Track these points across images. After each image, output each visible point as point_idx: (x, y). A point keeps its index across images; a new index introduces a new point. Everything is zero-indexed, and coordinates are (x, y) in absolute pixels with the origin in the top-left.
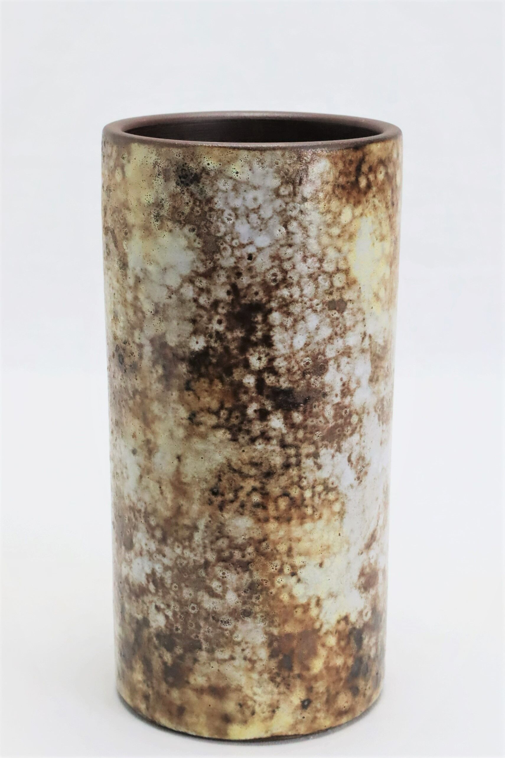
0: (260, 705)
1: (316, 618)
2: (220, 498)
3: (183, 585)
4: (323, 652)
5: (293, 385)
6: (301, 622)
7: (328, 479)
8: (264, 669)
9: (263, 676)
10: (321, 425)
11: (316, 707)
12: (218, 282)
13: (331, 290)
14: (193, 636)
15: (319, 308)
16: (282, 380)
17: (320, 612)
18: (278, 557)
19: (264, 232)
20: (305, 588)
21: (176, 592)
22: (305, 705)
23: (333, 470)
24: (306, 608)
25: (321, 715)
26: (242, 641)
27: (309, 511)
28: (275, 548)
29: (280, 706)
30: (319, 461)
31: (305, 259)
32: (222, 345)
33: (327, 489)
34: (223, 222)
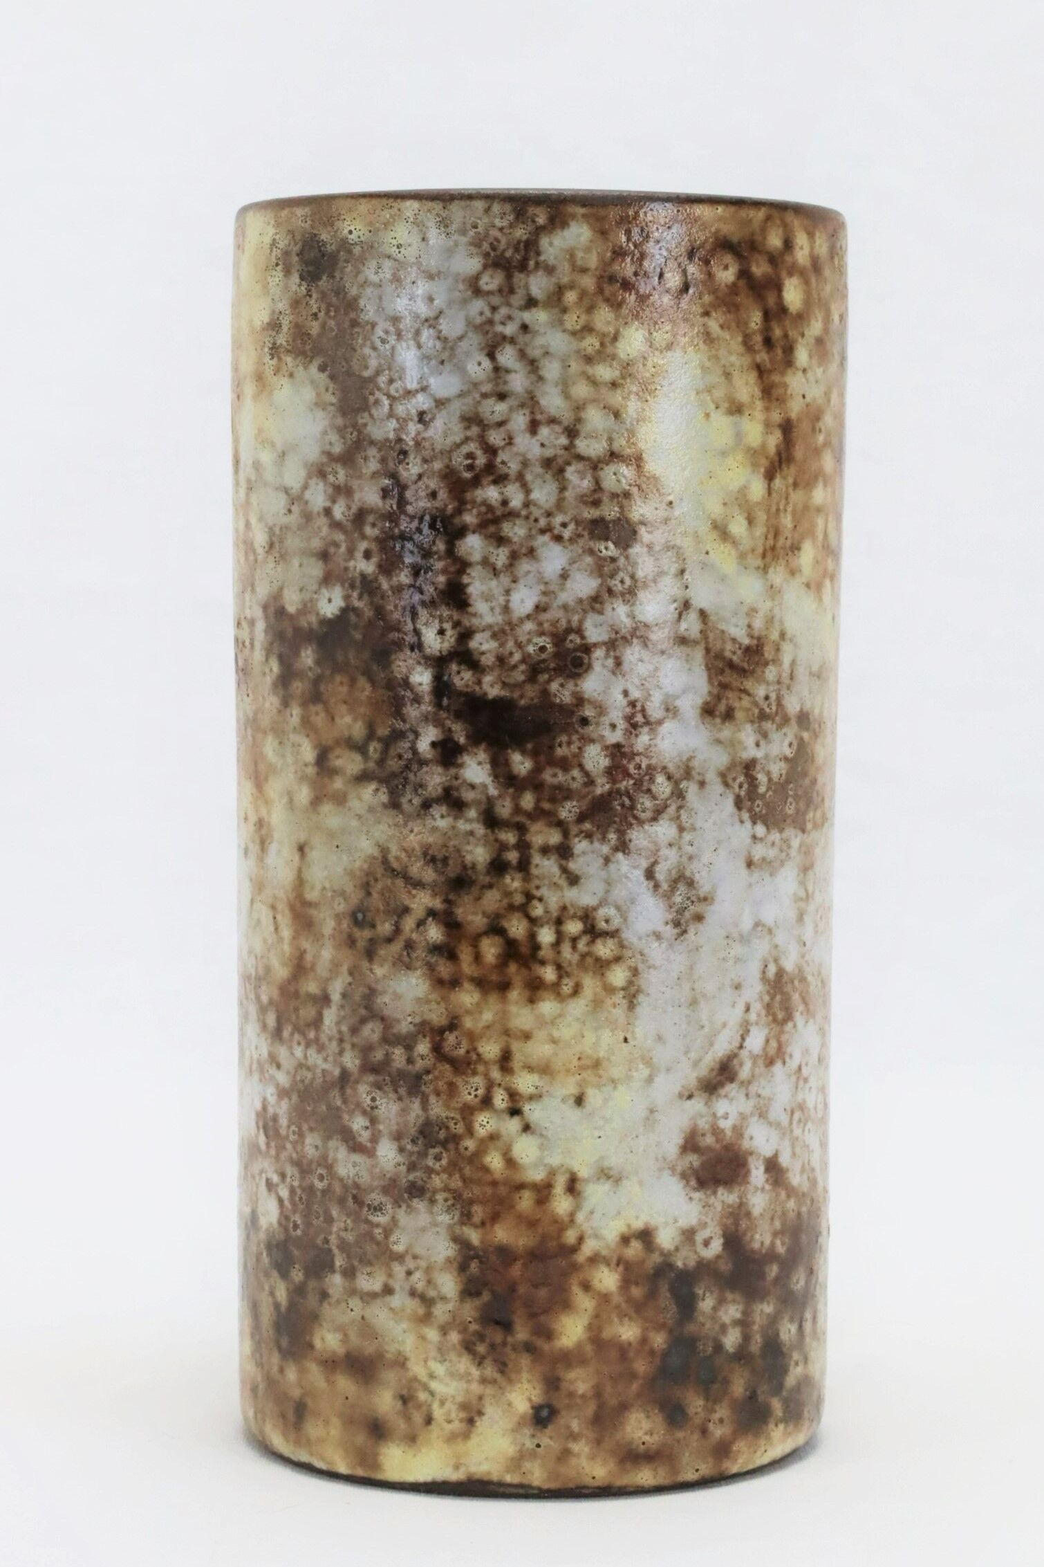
0: (442, 1403)
1: (566, 1219)
2: (367, 934)
3: (305, 1127)
4: (585, 1302)
5: (512, 692)
6: (532, 1224)
7: (595, 909)
8: (451, 1320)
9: (448, 1337)
10: (574, 785)
11: (568, 1427)
12: (364, 471)
13: (596, 496)
14: (319, 1241)
15: (567, 534)
16: (487, 679)
17: (578, 1207)
18: (481, 1068)
19: (448, 367)
20: (541, 1147)
21: (294, 1143)
22: (542, 1417)
23: (607, 892)
24: (543, 1191)
25: (581, 1448)
26: (407, 1252)
27: (549, 974)
28: (475, 1049)
29: (484, 1410)
30: (572, 866)
31: (533, 427)
32: (372, 603)
33: (593, 932)
34: (374, 349)
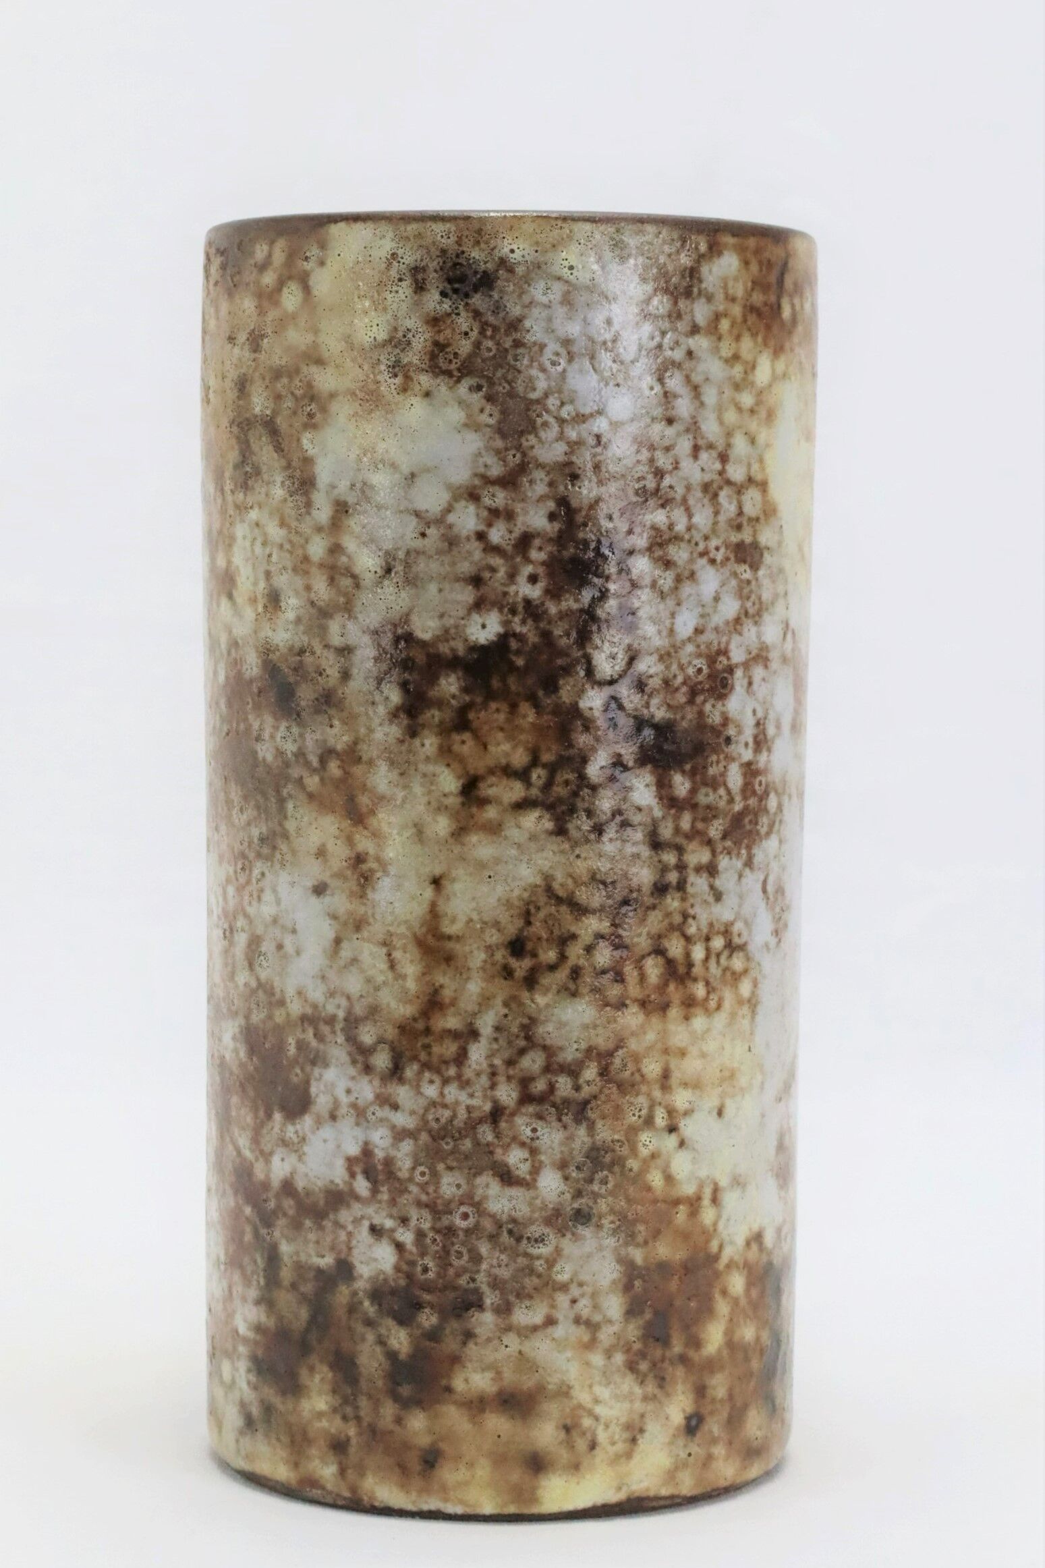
0: (607, 1426)
1: (711, 1229)
2: (527, 963)
3: (441, 1167)
4: (722, 1308)
5: (675, 714)
6: (686, 1236)
7: (732, 924)
8: (616, 1341)
9: (613, 1360)
10: (722, 804)
11: (711, 1432)
12: (529, 494)
13: (739, 520)
14: (463, 1281)
15: (719, 557)
16: (655, 701)
17: (719, 1217)
18: (644, 1088)
19: (623, 390)
20: (694, 1161)
21: (423, 1187)
22: (693, 1426)
23: (740, 906)
24: (694, 1203)
25: (719, 1450)
26: (572, 1280)
27: (700, 990)
28: (639, 1070)
29: (645, 1428)
30: (718, 883)
31: (696, 449)
32: (537, 628)
33: (732, 947)
34: (543, 370)
